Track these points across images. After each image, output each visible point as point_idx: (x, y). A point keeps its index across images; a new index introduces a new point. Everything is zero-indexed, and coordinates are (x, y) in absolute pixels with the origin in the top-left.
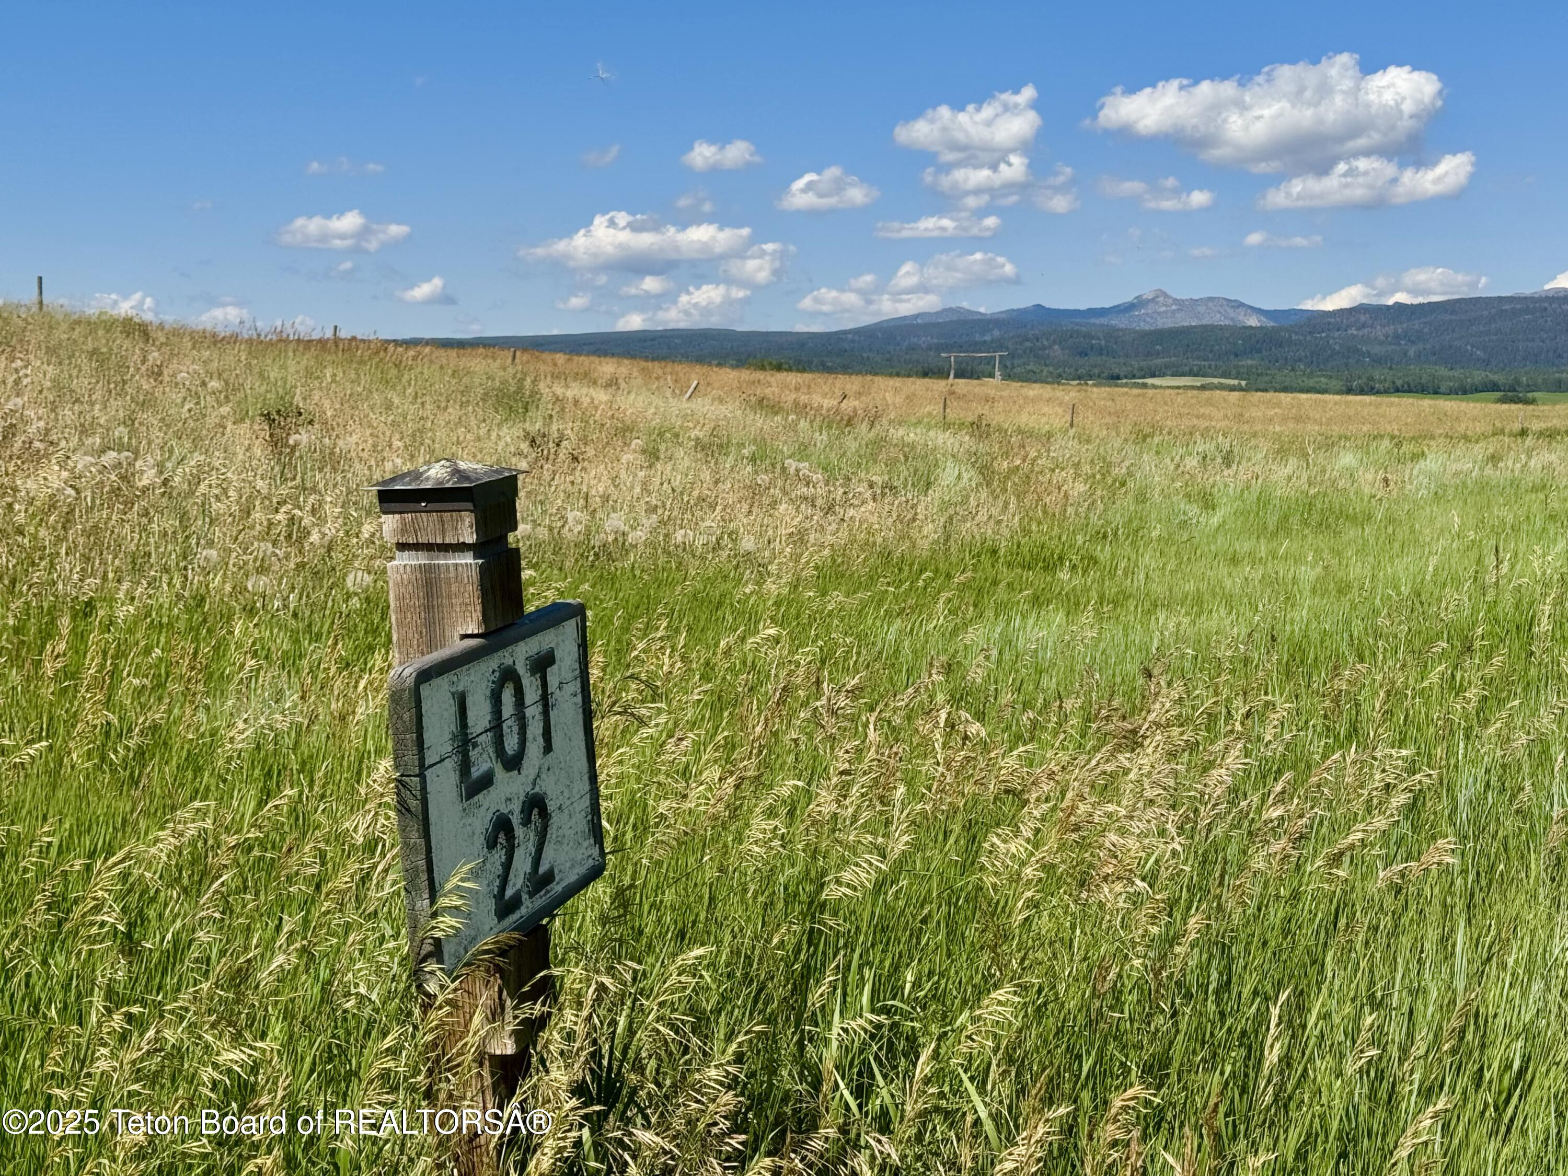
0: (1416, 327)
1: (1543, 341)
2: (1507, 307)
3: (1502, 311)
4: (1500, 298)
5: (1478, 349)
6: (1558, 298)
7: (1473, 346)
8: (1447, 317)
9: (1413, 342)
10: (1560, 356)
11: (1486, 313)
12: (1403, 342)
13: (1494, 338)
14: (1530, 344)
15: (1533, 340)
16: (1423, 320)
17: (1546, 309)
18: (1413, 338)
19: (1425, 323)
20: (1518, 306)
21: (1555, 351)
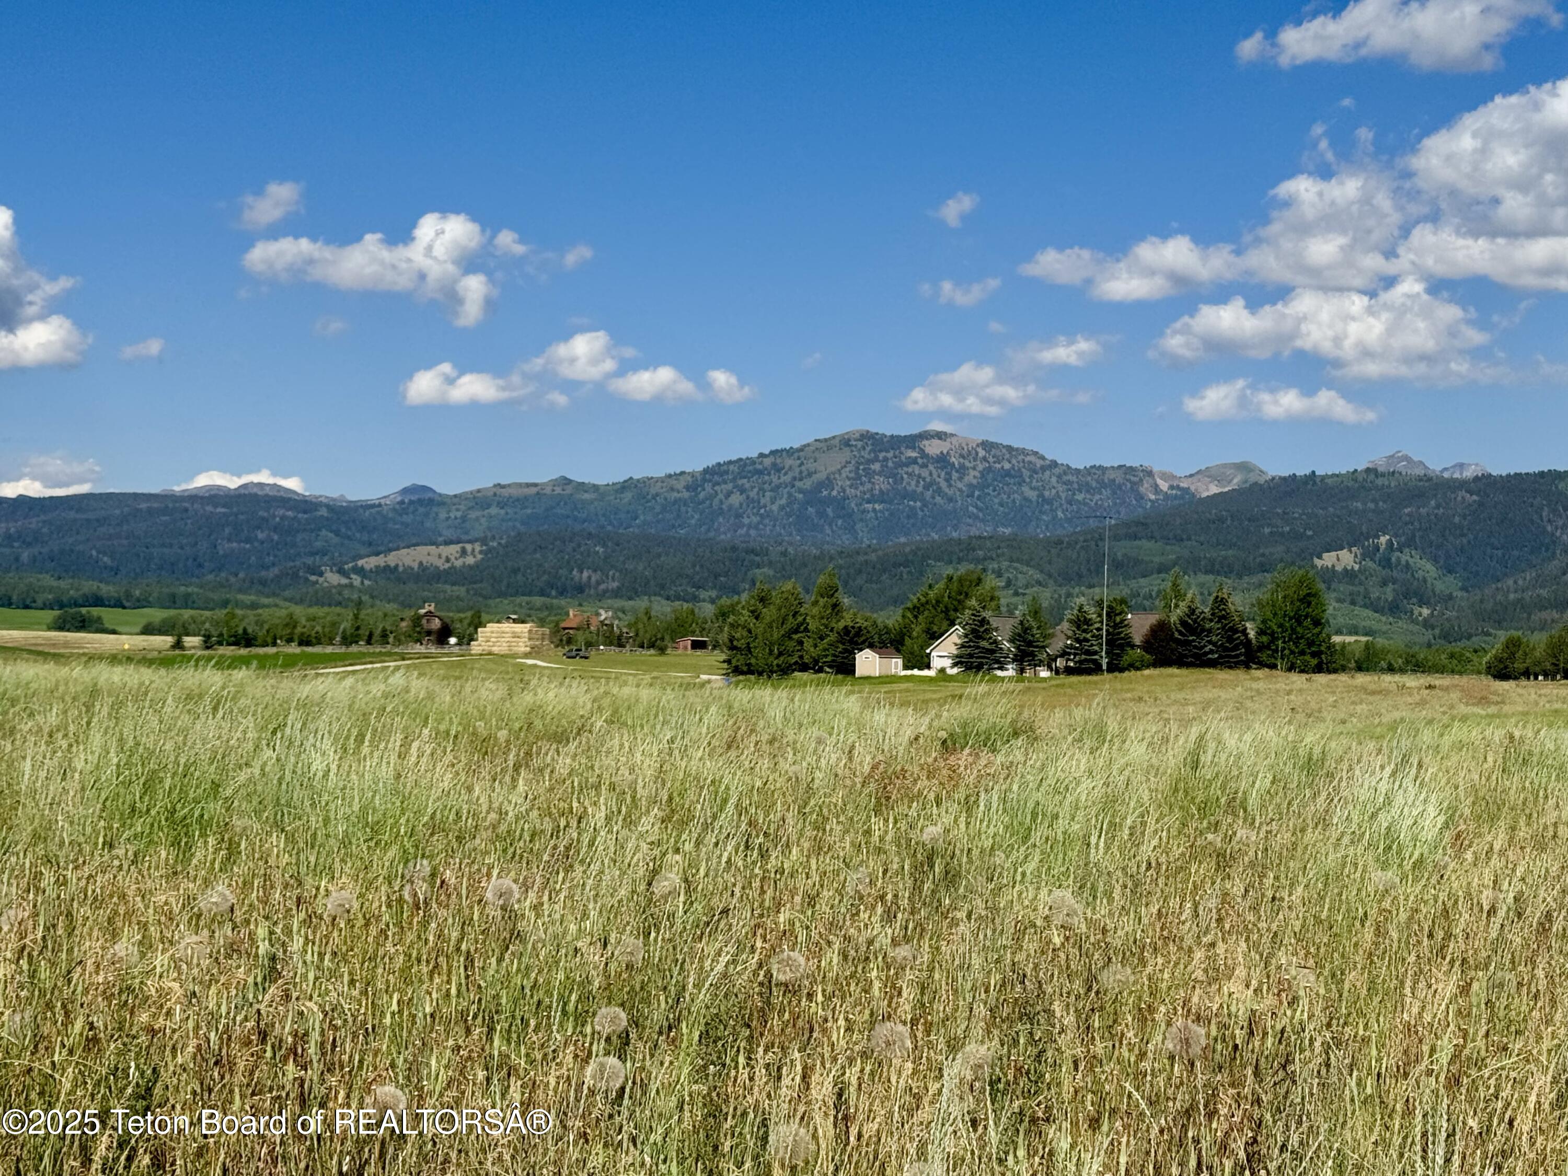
0: (33, 526)
1: (182, 548)
2: (143, 506)
3: (138, 510)
4: (135, 496)
5: (105, 554)
6: (202, 498)
7: (99, 552)
8: (72, 515)
9: (29, 545)
10: (200, 566)
11: (117, 512)
12: (16, 544)
13: (125, 542)
14: (166, 551)
15: (171, 546)
16: (43, 517)
17: (186, 510)
18: (28, 540)
19: (44, 522)
20: (156, 505)
21: (195, 560)
